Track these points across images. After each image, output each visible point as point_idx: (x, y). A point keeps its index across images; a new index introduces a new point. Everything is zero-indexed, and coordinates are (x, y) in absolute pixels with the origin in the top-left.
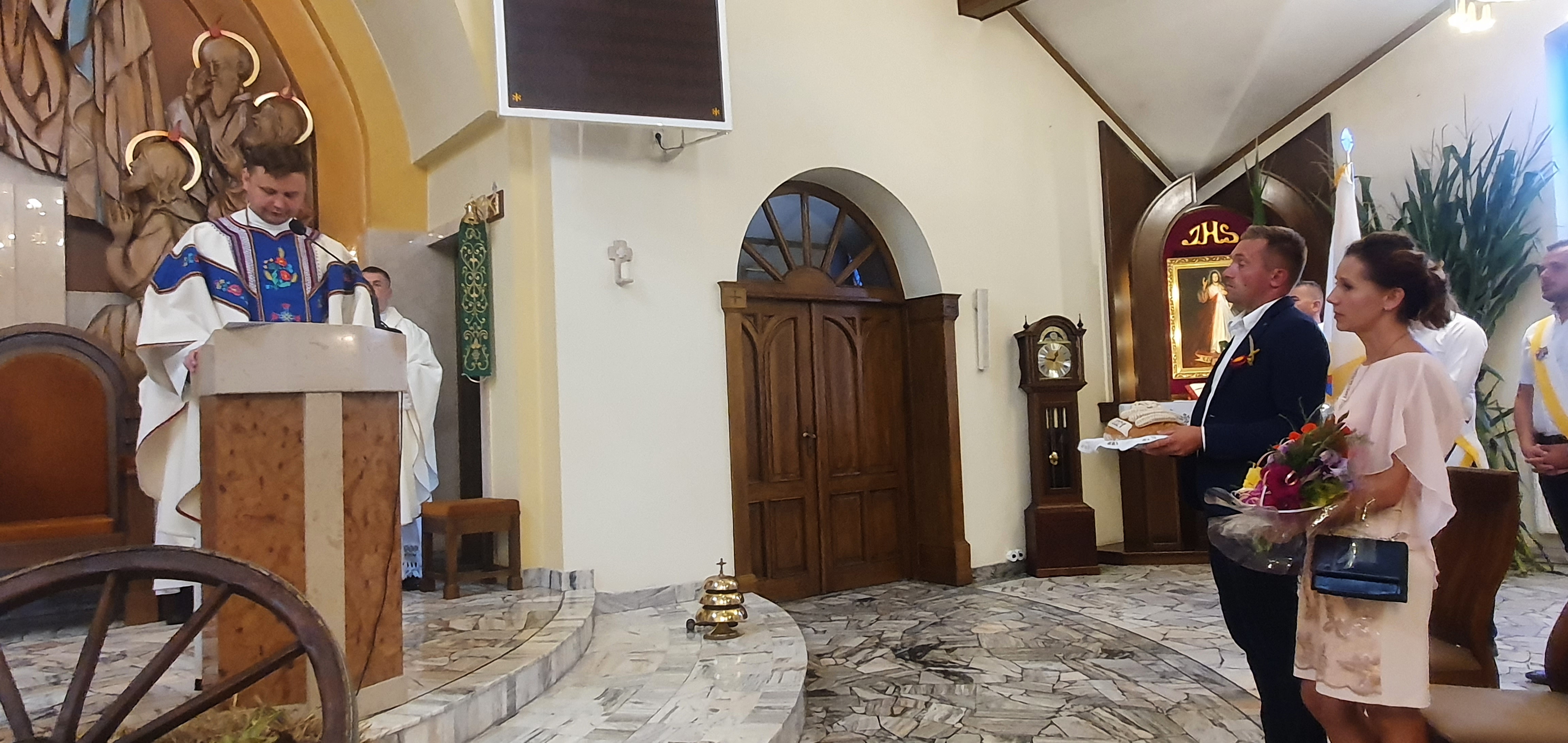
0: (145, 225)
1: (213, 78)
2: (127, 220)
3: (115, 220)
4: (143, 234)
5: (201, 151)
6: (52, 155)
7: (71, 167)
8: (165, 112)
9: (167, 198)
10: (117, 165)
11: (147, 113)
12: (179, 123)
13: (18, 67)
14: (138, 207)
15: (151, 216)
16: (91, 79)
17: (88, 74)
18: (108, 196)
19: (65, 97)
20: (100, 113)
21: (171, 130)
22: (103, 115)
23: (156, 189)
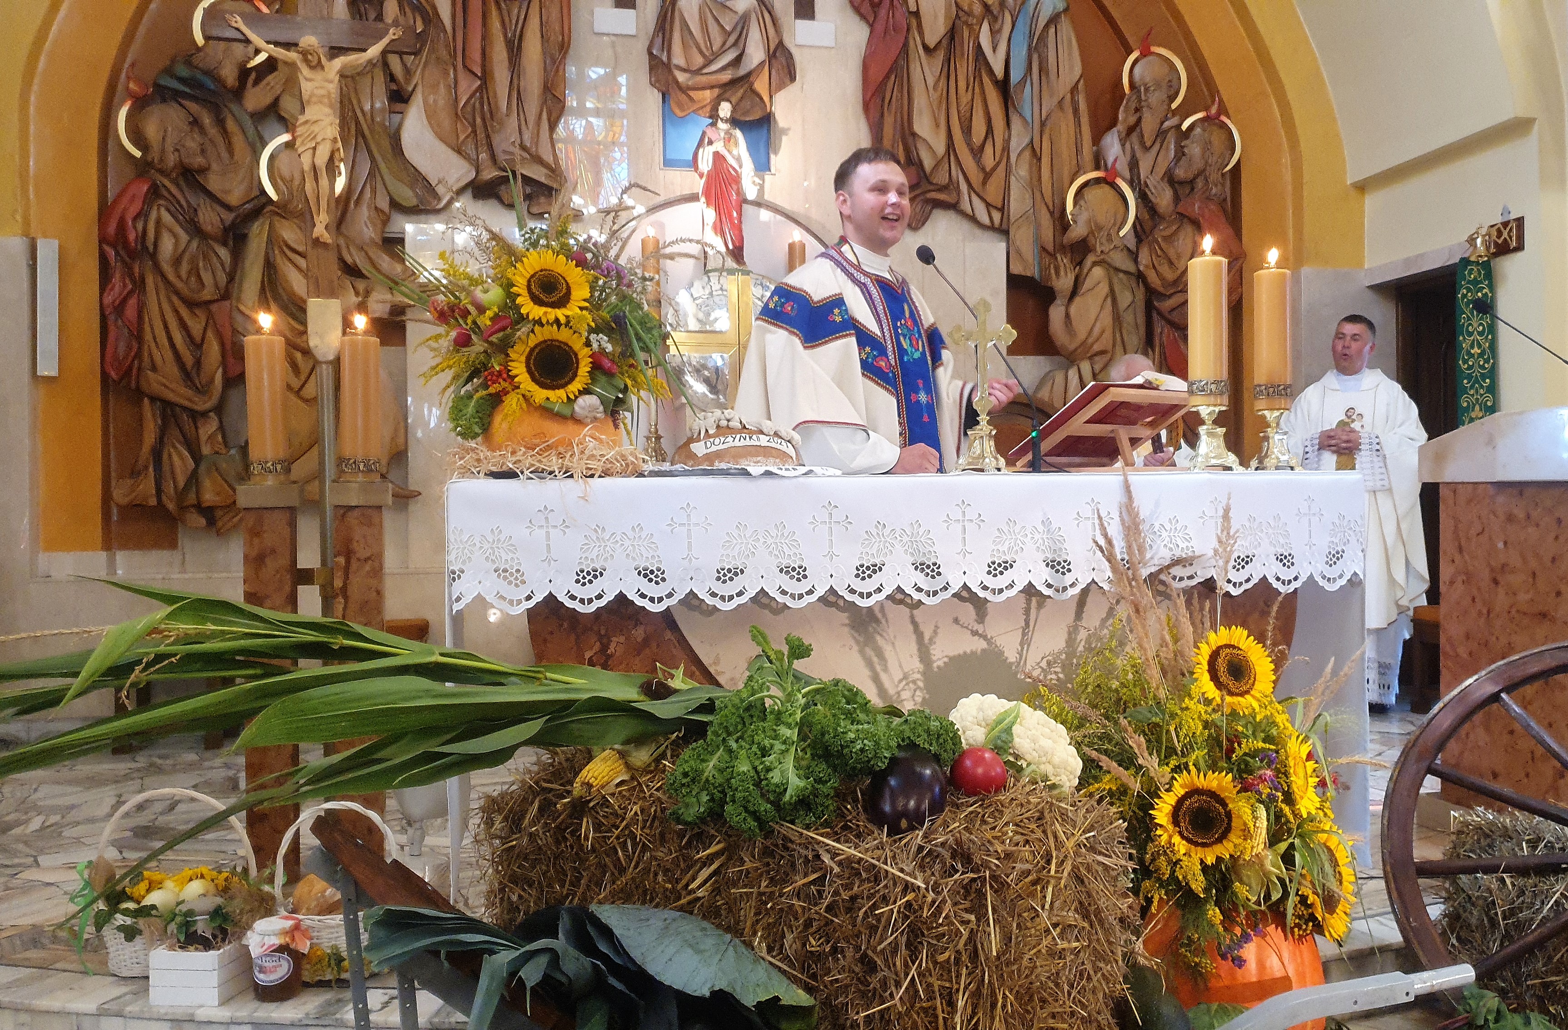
0: (1085, 279)
1: (1143, 104)
2: (1068, 276)
3: (1058, 277)
4: (1082, 290)
5: (1133, 190)
6: (996, 208)
7: (1012, 219)
8: (1095, 148)
9: (1106, 248)
10: (1052, 213)
11: (1078, 151)
12: (1116, 160)
13: (968, 114)
14: (1078, 260)
15: (1090, 270)
16: (1029, 120)
17: (1027, 114)
18: (1044, 249)
19: (1007, 142)
20: (1037, 157)
21: (1106, 169)
22: (1040, 159)
23: (1096, 238)
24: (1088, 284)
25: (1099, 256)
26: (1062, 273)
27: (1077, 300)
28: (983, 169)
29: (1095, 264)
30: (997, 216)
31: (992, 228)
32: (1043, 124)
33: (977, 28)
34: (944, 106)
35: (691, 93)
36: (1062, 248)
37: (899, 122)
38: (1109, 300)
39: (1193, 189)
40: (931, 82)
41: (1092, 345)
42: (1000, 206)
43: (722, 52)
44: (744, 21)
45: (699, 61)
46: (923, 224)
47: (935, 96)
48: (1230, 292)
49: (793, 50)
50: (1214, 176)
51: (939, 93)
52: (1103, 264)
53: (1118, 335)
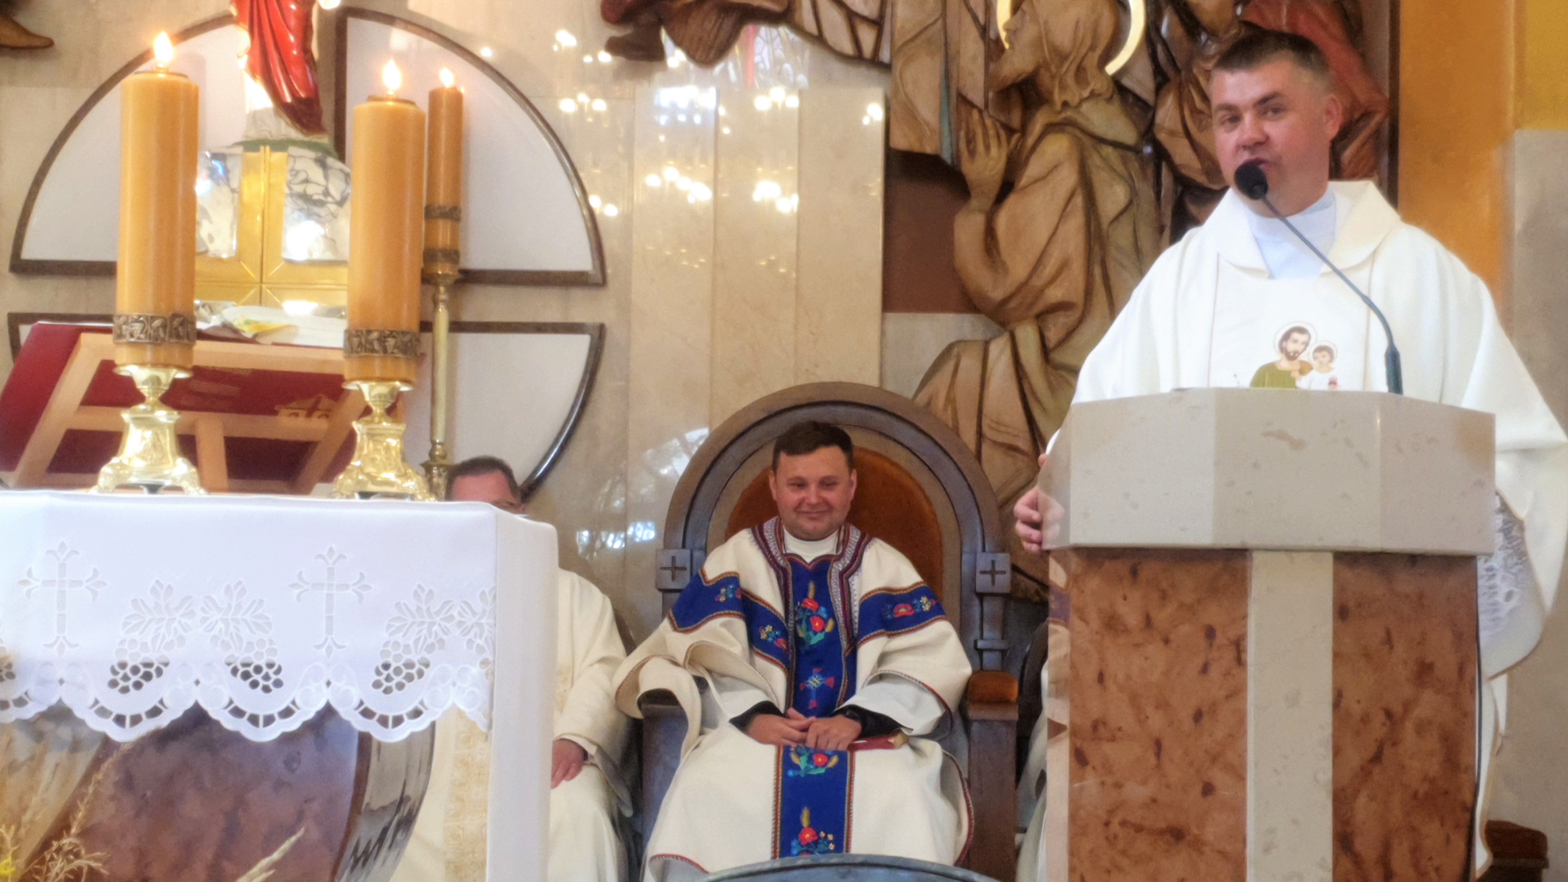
0: (1028, 158)
2: (994, 151)
3: (972, 153)
4: (1024, 181)
6: (867, 21)
7: (899, 40)
9: (1073, 94)
10: (982, 29)
15: (1040, 140)
18: (963, 99)
23: (1053, 77)
24: (1033, 169)
25: (1060, 112)
26: (981, 147)
27: (1012, 201)
29: (1051, 128)
30: (868, 36)
31: (857, 59)
38: (1079, 200)
41: (1042, 291)
46: (724, 52)
52: (1069, 129)
53: (1097, 271)
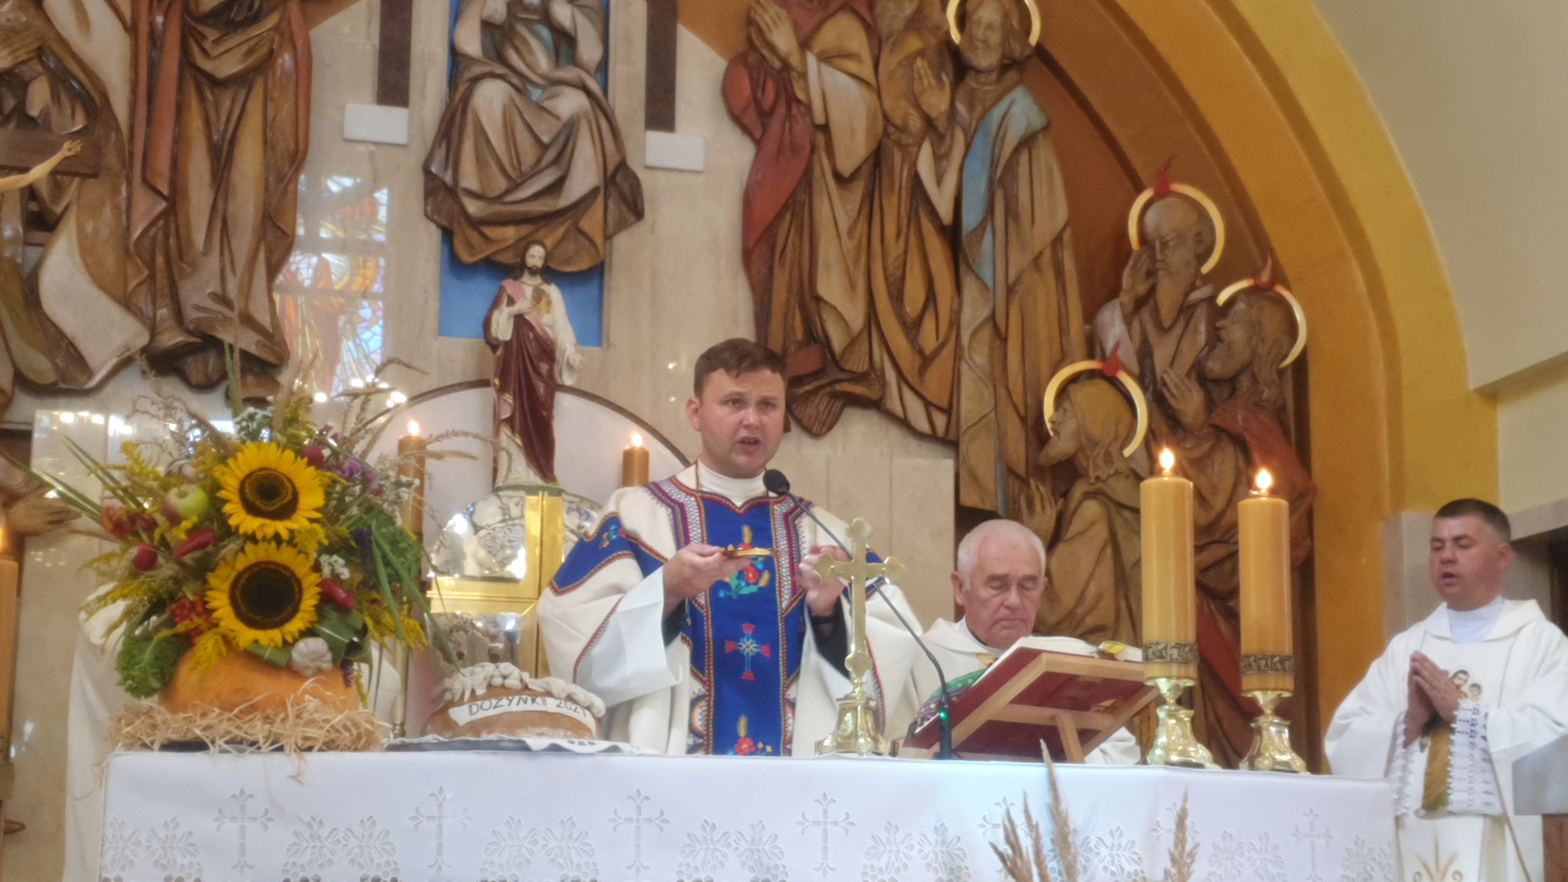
0: (1072, 517)
1: (1158, 265)
4: (1070, 536)
5: (1144, 388)
6: (940, 409)
7: (964, 425)
8: (1087, 327)
9: (1103, 473)
10: (1023, 420)
11: (1063, 330)
12: (1117, 346)
13: (899, 273)
14: (1063, 489)
15: (1080, 503)
16: (990, 283)
17: (987, 274)
18: (1011, 471)
19: (956, 315)
20: (1001, 337)
21: (1103, 358)
22: (1004, 340)
23: (1088, 459)
24: (1075, 526)
25: (1092, 484)
26: (1038, 510)
27: (1061, 550)
28: (921, 352)
29: (1087, 495)
30: (940, 420)
31: (932, 437)
32: (1010, 290)
33: (913, 150)
34: (863, 259)
35: (488, 231)
36: (1039, 471)
37: (796, 279)
38: (1109, 551)
39: (1234, 390)
40: (844, 225)
41: (1084, 617)
42: (945, 405)
43: (536, 171)
44: (570, 129)
45: (502, 184)
46: (830, 428)
47: (849, 245)
48: (1294, 544)
49: (643, 176)
50: (1266, 373)
51: (855, 242)
52: (1100, 497)
53: (1123, 604)
